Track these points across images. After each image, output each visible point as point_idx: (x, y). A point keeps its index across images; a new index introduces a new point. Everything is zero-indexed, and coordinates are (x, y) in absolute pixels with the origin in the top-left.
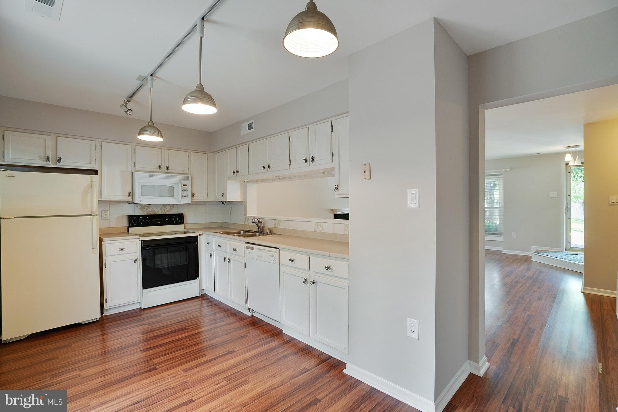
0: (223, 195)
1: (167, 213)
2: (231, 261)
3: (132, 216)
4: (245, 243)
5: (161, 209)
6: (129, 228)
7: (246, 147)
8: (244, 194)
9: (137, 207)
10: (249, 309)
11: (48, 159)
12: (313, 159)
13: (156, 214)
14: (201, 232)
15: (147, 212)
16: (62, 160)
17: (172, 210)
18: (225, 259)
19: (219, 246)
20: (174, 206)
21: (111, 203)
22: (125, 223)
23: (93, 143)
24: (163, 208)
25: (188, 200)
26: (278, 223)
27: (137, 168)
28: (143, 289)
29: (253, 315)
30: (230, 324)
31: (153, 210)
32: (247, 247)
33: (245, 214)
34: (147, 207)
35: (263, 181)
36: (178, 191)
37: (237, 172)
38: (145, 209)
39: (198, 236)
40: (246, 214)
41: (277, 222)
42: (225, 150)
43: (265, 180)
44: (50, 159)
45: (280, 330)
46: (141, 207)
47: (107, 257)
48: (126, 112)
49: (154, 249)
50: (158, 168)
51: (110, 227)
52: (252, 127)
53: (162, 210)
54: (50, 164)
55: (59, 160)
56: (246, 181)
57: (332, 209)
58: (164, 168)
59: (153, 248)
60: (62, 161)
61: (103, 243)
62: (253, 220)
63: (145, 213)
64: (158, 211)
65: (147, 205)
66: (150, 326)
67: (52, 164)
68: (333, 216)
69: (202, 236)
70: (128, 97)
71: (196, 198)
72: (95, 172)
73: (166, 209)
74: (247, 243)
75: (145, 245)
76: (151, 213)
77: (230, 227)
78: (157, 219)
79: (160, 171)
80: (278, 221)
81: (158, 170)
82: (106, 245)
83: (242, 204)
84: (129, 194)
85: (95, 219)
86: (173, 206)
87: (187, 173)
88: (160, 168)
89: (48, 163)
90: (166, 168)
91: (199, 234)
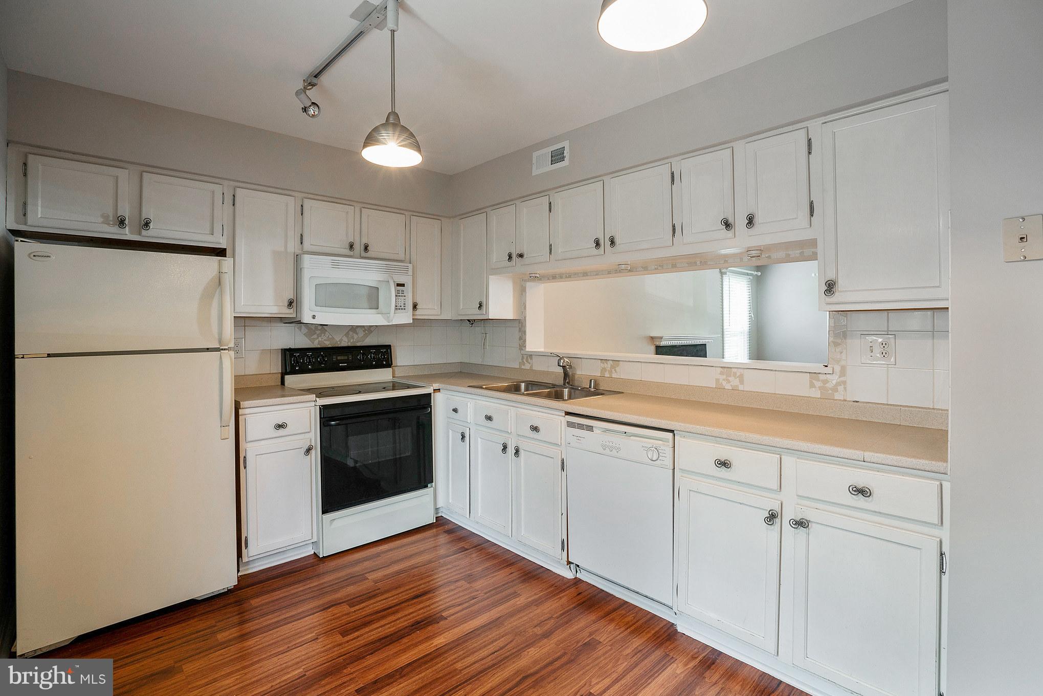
0: (480, 306)
1: (359, 344)
2: (522, 452)
3: (290, 350)
4: (564, 414)
5: (347, 335)
6: (287, 377)
7: (545, 200)
8: (521, 305)
9: (301, 330)
10: (569, 563)
11: (121, 222)
12: (751, 221)
13: (337, 346)
14: (436, 386)
15: (319, 341)
16: (151, 225)
17: (367, 339)
18: (505, 448)
19: (489, 418)
20: (372, 329)
21: (248, 322)
22: (276, 367)
23: (218, 189)
24: (351, 333)
25: (405, 318)
26: (612, 367)
27: (307, 246)
28: (323, 513)
29: (576, 578)
30: (537, 603)
31: (330, 337)
32: (570, 424)
33: (522, 346)
34: (320, 330)
35: (570, 277)
36: (388, 296)
37: (521, 256)
38: (315, 336)
39: (431, 394)
40: (525, 347)
41: (608, 366)
42: (486, 210)
43: (575, 274)
44: (127, 222)
45: (665, 623)
46: (307, 331)
47: (249, 445)
48: (305, 110)
49: (347, 424)
50: (348, 246)
51: (246, 374)
52: (564, 157)
53: (347, 337)
54: (127, 234)
55: (147, 224)
56: (533, 275)
57: (651, 335)
58: (358, 248)
59: (344, 422)
60: (151, 228)
61: (241, 411)
62: (562, 361)
63: (316, 344)
64: (341, 340)
65: (320, 327)
66: (353, 609)
67: (131, 233)
68: (653, 348)
69: (437, 394)
70: (310, 76)
71: (421, 313)
72: (220, 252)
73: (356, 336)
74: (568, 413)
75: (328, 416)
76: (328, 344)
77: (483, 374)
78: (339, 358)
79: (351, 253)
80: (611, 362)
81: (347, 252)
82: (248, 417)
83: (518, 325)
84: (290, 304)
85: (228, 358)
86: (369, 329)
87: (404, 259)
88: (351, 246)
89: (121, 231)
90: (363, 248)
91: (434, 390)
